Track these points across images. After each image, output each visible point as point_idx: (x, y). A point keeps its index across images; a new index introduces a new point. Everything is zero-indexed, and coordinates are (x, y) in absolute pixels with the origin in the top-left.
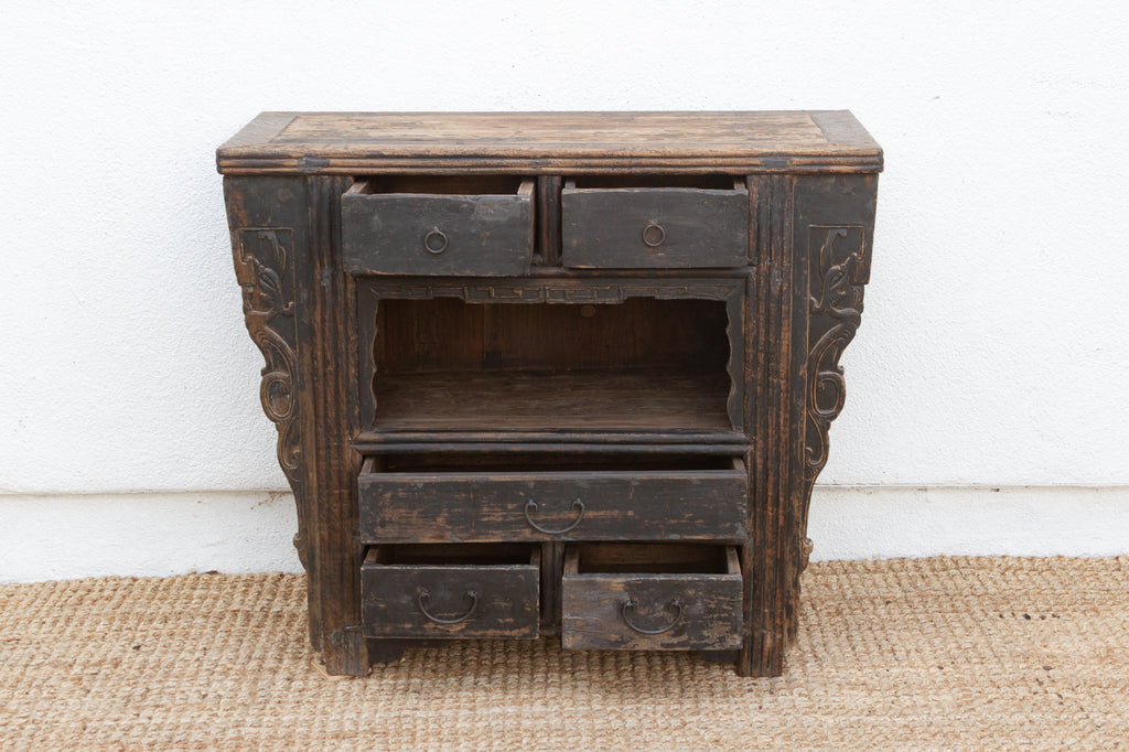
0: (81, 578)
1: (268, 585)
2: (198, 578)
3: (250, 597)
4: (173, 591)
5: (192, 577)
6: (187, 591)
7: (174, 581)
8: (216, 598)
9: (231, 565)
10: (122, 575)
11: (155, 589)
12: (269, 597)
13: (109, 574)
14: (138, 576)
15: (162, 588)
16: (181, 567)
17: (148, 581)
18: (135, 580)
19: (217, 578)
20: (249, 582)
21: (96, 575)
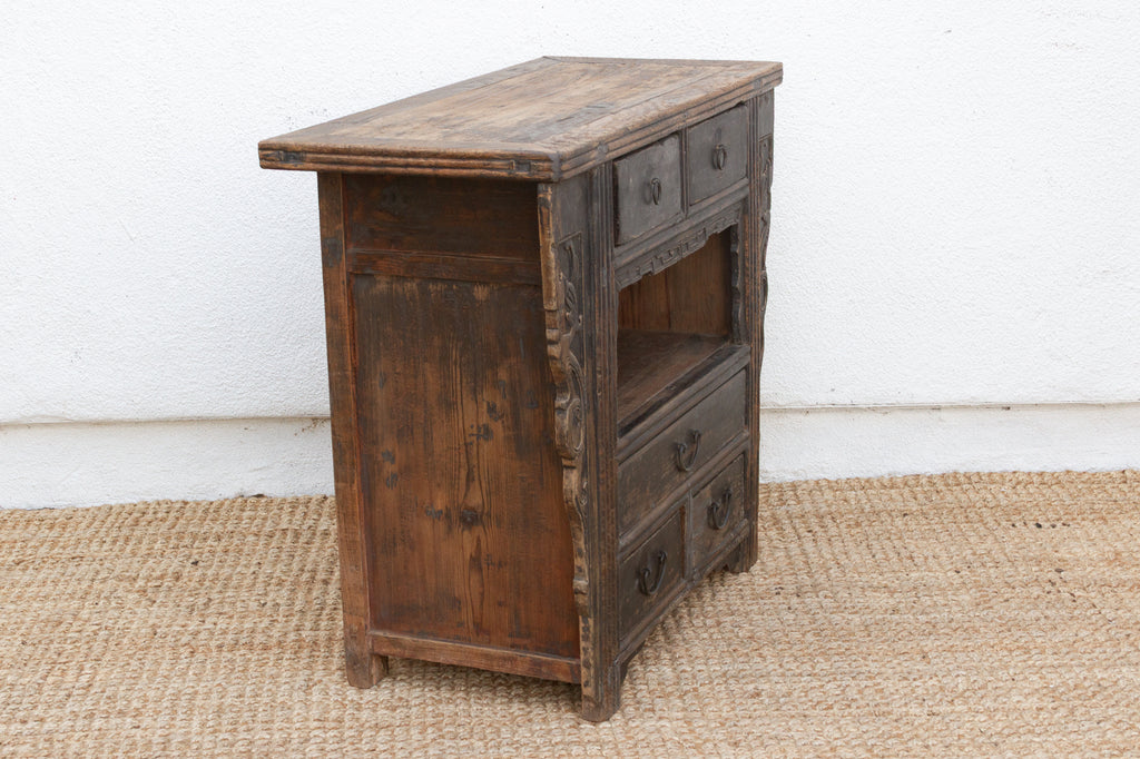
0: (135, 502)
1: (313, 506)
2: (246, 501)
3: (297, 517)
4: (223, 512)
5: (240, 500)
6: (236, 512)
7: (222, 504)
8: (265, 519)
9: (276, 488)
10: (173, 499)
11: (206, 511)
12: (315, 517)
13: (161, 499)
14: (189, 499)
15: (212, 510)
16: (230, 492)
17: (198, 504)
18: (186, 503)
19: (263, 500)
20: (295, 504)
21: (149, 499)
